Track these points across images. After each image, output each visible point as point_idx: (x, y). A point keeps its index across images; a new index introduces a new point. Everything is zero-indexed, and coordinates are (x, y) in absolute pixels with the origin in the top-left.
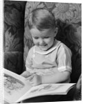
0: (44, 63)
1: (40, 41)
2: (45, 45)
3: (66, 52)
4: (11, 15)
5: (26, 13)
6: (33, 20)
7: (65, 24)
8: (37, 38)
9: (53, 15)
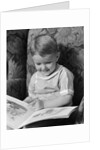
0: (46, 88)
1: (42, 66)
2: (47, 70)
3: (68, 76)
4: (14, 44)
5: (29, 40)
6: (36, 47)
7: (67, 48)
8: (39, 64)
9: (55, 40)
